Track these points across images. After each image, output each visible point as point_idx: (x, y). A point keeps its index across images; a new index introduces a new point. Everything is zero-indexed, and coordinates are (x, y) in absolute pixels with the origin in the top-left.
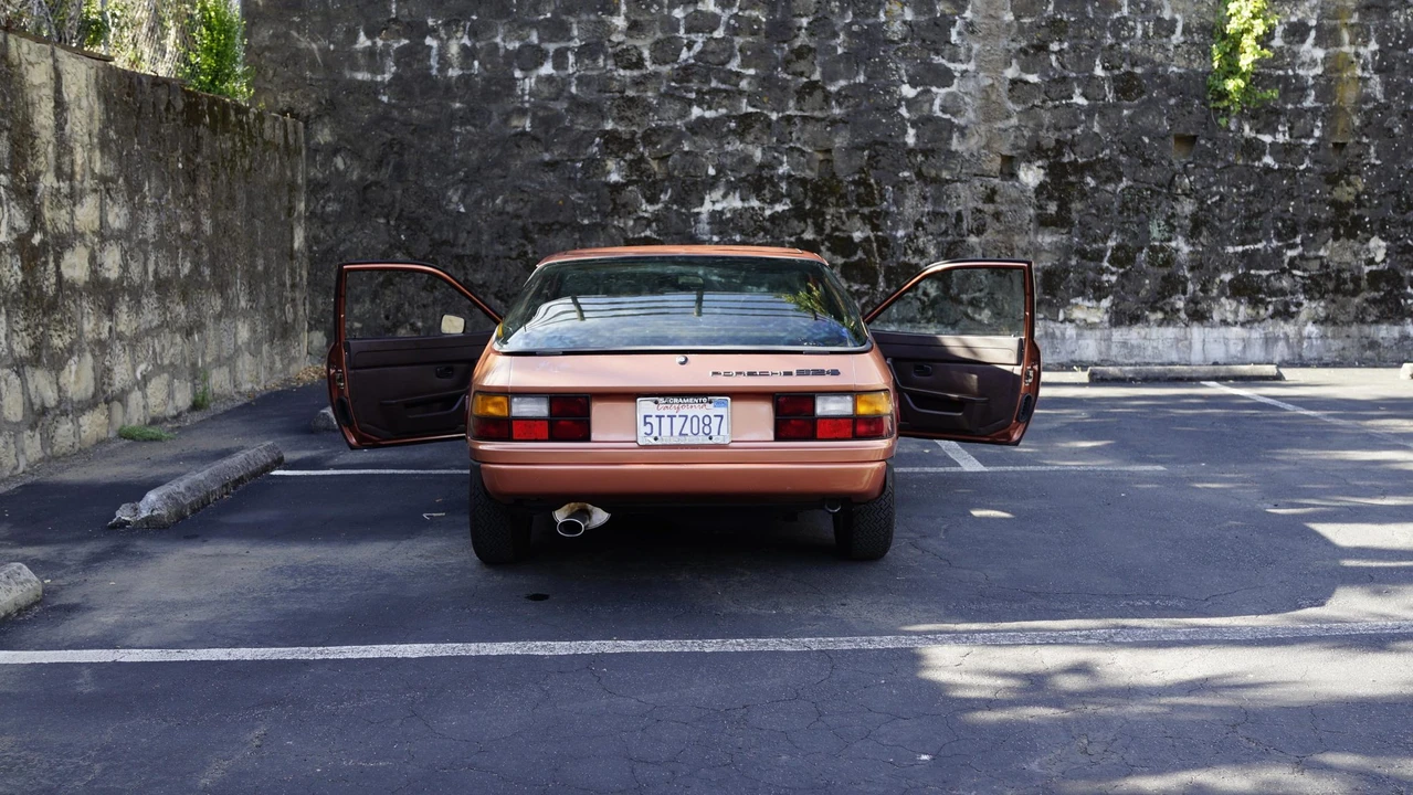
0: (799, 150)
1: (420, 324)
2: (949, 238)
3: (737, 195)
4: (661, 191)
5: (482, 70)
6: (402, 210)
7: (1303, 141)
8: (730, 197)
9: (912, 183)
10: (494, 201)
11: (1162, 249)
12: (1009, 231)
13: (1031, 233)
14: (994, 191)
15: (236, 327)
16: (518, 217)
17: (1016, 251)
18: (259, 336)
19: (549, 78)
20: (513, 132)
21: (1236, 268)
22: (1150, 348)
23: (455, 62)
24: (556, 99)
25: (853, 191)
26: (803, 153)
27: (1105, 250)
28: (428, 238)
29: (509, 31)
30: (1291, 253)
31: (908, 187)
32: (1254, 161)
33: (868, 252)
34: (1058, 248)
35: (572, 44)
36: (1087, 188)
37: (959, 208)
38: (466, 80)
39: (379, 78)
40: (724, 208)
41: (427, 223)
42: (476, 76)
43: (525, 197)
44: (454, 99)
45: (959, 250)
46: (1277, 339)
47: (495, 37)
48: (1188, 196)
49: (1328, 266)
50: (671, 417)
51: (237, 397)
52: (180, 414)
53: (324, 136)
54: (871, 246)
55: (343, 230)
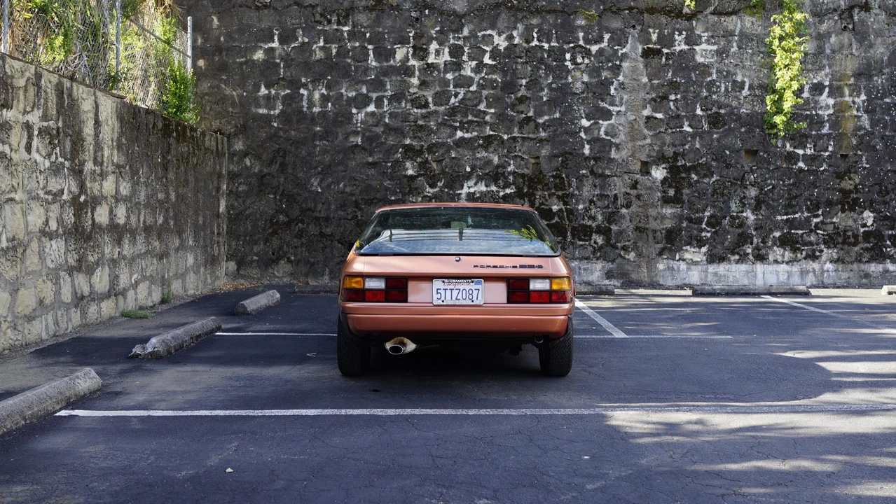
0: (520, 157)
1: (293, 258)
2: (610, 210)
3: (483, 183)
4: (438, 181)
5: (333, 108)
6: (284, 190)
7: (822, 153)
8: (479, 184)
9: (588, 177)
10: (339, 185)
11: (738, 217)
12: (646, 206)
13: (659, 207)
14: (636, 182)
15: (187, 256)
16: (353, 195)
17: (650, 218)
18: (199, 262)
19: (373, 114)
20: (350, 144)
21: (783, 228)
22: (731, 277)
23: (317, 103)
24: (377, 126)
25: (552, 182)
26: (522, 159)
27: (703, 218)
28: (298, 207)
29: (350, 86)
30: (815, 220)
31: (585, 179)
32: (792, 165)
33: (561, 218)
34: (675, 216)
35: (386, 94)
36: (692, 181)
37: (616, 192)
38: (323, 114)
39: (272, 113)
40: (475, 191)
41: (298, 198)
42: (330, 112)
43: (357, 183)
44: (316, 125)
45: (616, 217)
46: (808, 272)
47: (340, 89)
48: (753, 186)
49: (838, 228)
50: (452, 290)
51: (186, 297)
52: (154, 305)
53: (239, 146)
54: (563, 214)
55: (248, 202)
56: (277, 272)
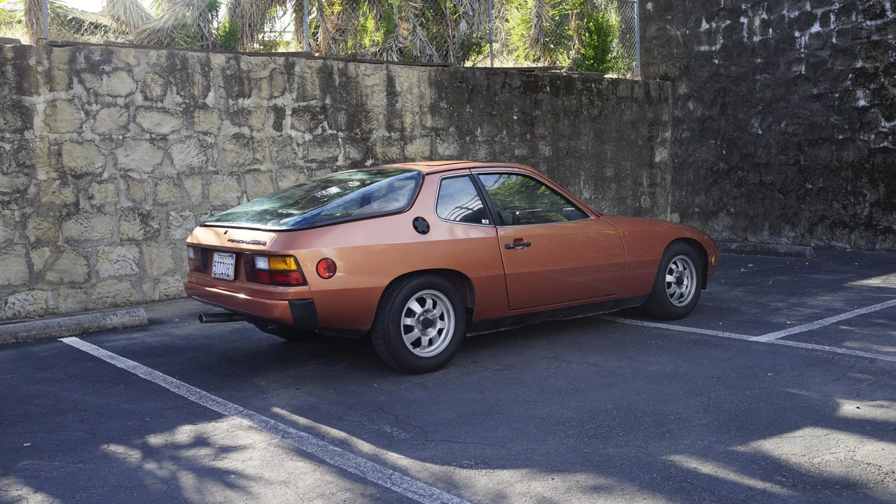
1: (732, 210)
5: (774, 34)
6: (725, 134)
10: (780, 124)
16: (795, 135)
19: (818, 34)
20: (793, 76)
23: (758, 31)
24: (822, 49)
28: (738, 152)
29: (792, 5)
35: (833, 7)
38: (764, 42)
39: (714, 49)
41: (739, 142)
42: (771, 39)
43: (800, 121)
44: (756, 56)
47: (782, 10)
53: (683, 89)
55: (691, 149)
56: (717, 225)
